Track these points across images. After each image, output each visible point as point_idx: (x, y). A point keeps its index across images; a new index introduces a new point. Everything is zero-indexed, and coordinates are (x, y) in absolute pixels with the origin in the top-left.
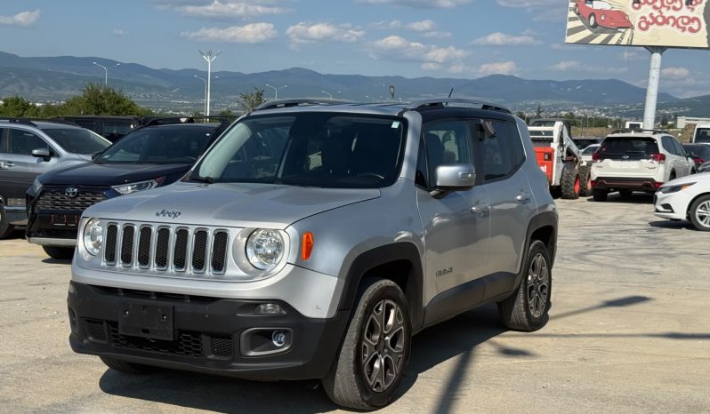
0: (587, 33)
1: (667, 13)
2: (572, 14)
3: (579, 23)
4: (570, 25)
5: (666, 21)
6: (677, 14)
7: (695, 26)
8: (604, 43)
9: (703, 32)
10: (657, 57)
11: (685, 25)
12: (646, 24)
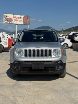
0: (7, 21)
1: (18, 19)
2: (4, 18)
3: (5, 20)
4: (4, 20)
5: (18, 20)
6: (19, 19)
7: (22, 21)
8: (9, 23)
9: (23, 22)
10: (17, 25)
11: (20, 21)
12: (15, 21)
